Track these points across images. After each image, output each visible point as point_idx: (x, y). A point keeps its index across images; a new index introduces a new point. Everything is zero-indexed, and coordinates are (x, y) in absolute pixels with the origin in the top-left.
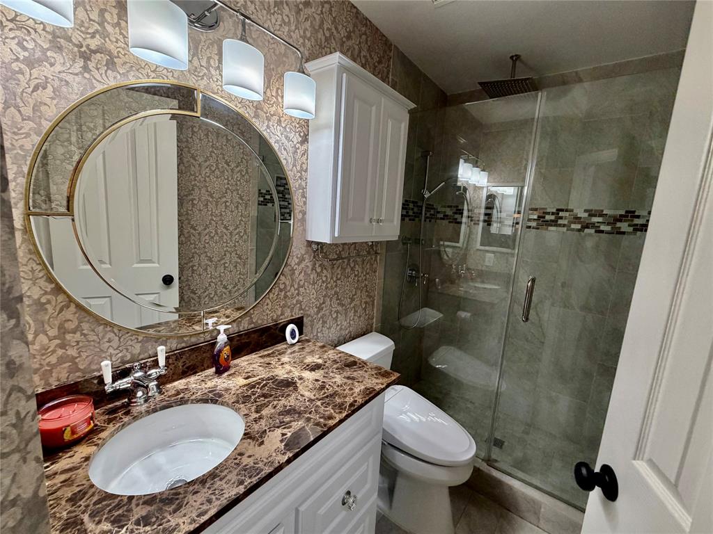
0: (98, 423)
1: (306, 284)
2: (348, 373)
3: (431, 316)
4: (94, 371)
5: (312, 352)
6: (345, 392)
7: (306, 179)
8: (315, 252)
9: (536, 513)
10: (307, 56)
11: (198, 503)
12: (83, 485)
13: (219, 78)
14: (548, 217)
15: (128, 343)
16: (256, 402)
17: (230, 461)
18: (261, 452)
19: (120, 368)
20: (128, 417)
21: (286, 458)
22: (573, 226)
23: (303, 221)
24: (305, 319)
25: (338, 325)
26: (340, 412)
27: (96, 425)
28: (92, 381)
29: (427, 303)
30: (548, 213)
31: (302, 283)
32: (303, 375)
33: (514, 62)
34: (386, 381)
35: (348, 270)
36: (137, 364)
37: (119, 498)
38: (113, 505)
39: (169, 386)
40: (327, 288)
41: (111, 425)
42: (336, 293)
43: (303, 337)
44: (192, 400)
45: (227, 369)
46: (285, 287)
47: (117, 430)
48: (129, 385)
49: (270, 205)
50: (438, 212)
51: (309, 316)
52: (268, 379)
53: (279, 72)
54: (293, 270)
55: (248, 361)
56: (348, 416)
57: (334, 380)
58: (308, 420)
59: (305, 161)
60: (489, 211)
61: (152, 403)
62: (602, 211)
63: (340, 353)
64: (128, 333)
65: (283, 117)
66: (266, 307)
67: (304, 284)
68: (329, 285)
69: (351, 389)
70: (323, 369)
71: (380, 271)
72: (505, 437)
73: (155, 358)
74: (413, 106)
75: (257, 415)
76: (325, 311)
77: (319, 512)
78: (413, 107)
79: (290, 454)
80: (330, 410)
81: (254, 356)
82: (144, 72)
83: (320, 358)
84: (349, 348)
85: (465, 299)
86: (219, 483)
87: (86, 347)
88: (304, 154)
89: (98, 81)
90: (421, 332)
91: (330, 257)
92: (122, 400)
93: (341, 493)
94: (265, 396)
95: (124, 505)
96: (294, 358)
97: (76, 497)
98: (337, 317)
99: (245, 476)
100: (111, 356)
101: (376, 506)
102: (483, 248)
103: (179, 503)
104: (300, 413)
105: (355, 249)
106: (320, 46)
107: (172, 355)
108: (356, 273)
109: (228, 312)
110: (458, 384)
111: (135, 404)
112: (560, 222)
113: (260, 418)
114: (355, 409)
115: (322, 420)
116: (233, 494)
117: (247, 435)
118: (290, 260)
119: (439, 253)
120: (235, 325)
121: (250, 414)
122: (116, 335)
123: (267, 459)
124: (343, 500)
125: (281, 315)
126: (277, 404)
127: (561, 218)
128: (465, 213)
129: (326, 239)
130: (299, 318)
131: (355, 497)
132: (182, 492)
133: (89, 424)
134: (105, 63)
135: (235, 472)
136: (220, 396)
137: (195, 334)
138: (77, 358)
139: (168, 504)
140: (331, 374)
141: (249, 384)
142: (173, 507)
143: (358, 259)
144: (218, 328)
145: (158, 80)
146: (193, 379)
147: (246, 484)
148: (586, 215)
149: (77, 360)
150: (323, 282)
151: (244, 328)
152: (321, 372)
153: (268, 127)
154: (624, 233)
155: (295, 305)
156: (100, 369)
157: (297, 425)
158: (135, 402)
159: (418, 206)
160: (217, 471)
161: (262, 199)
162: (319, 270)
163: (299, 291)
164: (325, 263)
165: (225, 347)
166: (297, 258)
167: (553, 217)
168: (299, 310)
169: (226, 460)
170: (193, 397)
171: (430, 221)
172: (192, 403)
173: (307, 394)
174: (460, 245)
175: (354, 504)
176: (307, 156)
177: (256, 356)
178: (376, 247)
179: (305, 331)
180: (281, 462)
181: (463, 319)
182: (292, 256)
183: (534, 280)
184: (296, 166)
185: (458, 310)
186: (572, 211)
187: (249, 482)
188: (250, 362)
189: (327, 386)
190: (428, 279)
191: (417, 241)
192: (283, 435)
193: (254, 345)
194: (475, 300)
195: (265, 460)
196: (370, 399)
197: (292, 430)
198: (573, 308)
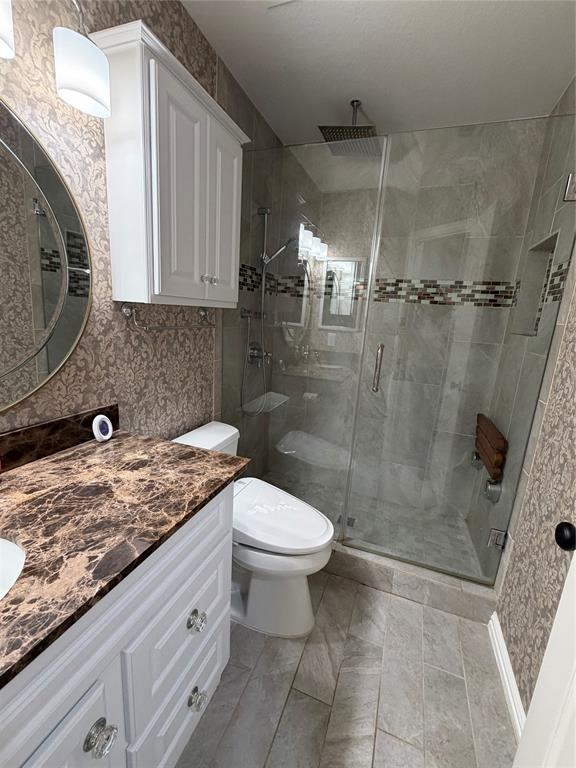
1: (118, 361)
2: (185, 465)
3: (276, 400)
5: (132, 448)
6: (183, 489)
7: (106, 213)
8: (127, 318)
9: (390, 581)
14: (389, 289)
16: (45, 521)
18: (54, 591)
21: (97, 589)
22: (411, 298)
23: (106, 273)
24: (120, 409)
25: (167, 415)
26: (177, 514)
29: (270, 388)
30: (388, 284)
31: (111, 360)
32: (121, 476)
33: (355, 109)
34: (234, 469)
35: (176, 345)
40: (148, 367)
42: (162, 374)
43: (120, 432)
46: (86, 366)
50: (279, 284)
51: (125, 404)
52: (67, 488)
54: (96, 343)
56: (187, 518)
57: (166, 477)
58: (131, 531)
59: (102, 187)
60: (330, 283)
62: (436, 282)
63: (172, 445)
65: (58, 108)
66: (58, 393)
67: (115, 361)
68: (152, 364)
69: (190, 484)
70: (150, 466)
71: (216, 350)
72: (355, 515)
74: (247, 140)
75: (47, 540)
76: (149, 398)
77: (156, 647)
78: (246, 142)
79: (103, 584)
80: (163, 514)
81: (42, 463)
83: (145, 453)
84: (183, 440)
85: (311, 380)
88: (99, 175)
93: (185, 614)
94: (59, 511)
96: (107, 457)
98: (165, 405)
99: (23, 633)
101: (229, 617)
102: (324, 327)
104: (117, 525)
108: (187, 349)
112: (399, 293)
113: (52, 543)
114: (197, 507)
115: (151, 528)
117: (29, 571)
118: (90, 327)
119: (281, 330)
121: (35, 540)
123: (64, 598)
124: (189, 622)
125: (83, 404)
126: (82, 519)
127: (401, 289)
128: (306, 283)
129: (141, 296)
130: (111, 407)
131: (204, 615)
135: (4, 632)
140: (162, 470)
141: (34, 499)
143: (188, 332)
147: (24, 645)
148: (422, 286)
150: (143, 359)
151: (21, 424)
152: (148, 469)
153: (33, 116)
154: (454, 303)
155: (103, 390)
157: (112, 542)
159: (256, 274)
161: (47, 262)
162: (136, 343)
163: (108, 370)
164: (143, 334)
166: (102, 325)
167: (393, 289)
168: (111, 396)
171: (271, 294)
173: (128, 499)
174: (302, 324)
175: (203, 624)
176: (105, 179)
177: (46, 461)
178: (211, 318)
179: (121, 423)
180: (88, 598)
181: (310, 401)
182: (95, 322)
183: (382, 347)
184: (88, 191)
185: (305, 391)
186: (410, 281)
187: (28, 641)
188: (37, 469)
189: (157, 485)
190: (271, 361)
191: (258, 315)
192: (91, 558)
193: (41, 447)
194: (321, 380)
195: (60, 601)
196: (216, 493)
197: (106, 549)
198: (411, 380)
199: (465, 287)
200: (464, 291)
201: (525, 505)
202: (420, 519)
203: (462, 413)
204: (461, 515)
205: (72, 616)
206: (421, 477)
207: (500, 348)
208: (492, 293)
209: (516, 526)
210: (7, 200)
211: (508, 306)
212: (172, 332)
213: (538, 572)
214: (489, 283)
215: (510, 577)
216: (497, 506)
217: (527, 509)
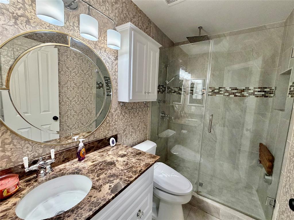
1: (118, 120)
2: (138, 157)
3: (170, 133)
4: (19, 162)
5: (122, 149)
6: (137, 166)
7: (117, 75)
8: (122, 106)
9: (218, 213)
10: (117, 24)
12: (12, 217)
13: (79, 31)
14: (216, 91)
15: (36, 149)
16: (97, 172)
17: (85, 200)
18: (100, 195)
19: (32, 160)
20: (36, 183)
21: (112, 197)
22: (225, 94)
23: (116, 93)
24: (118, 135)
25: (132, 138)
26: (135, 175)
27: (20, 188)
28: (19, 167)
29: (169, 128)
30: (216, 89)
31: (116, 120)
32: (118, 159)
33: (200, 30)
34: (154, 160)
35: (136, 114)
36: (41, 158)
39: (56, 167)
40: (127, 122)
41: (28, 187)
42: (131, 124)
43: (118, 143)
44: (67, 173)
45: (83, 158)
46: (109, 122)
47: (31, 189)
48: (37, 168)
49: (102, 88)
50: (172, 90)
51: (120, 134)
52: (103, 162)
53: (105, 30)
54: (112, 114)
56: (139, 176)
57: (132, 161)
58: (121, 179)
59: (117, 68)
60: (192, 89)
61: (48, 176)
62: (237, 88)
63: (134, 149)
64: (36, 144)
65: (107, 49)
66: (101, 130)
69: (139, 164)
70: (127, 156)
71: (149, 115)
72: (203, 182)
73: (50, 155)
74: (161, 46)
75: (98, 178)
76: (127, 132)
79: (113, 195)
80: (131, 174)
82: (44, 27)
83: (125, 152)
84: (138, 147)
85: (185, 125)
86: (80, 211)
87: (16, 151)
88: (116, 65)
89: (21, 29)
90: (167, 140)
91: (129, 108)
92: (33, 175)
93: (136, 211)
94: (101, 169)
96: (114, 152)
98: (132, 134)
99: (93, 206)
100: (28, 155)
101: (151, 216)
102: (190, 104)
104: (117, 176)
105: (139, 105)
106: (122, 20)
107: (58, 153)
108: (140, 115)
109: (84, 134)
110: (183, 160)
111: (40, 177)
113: (99, 179)
114: (142, 173)
115: (127, 179)
116: (87, 215)
117: (93, 188)
118: (111, 110)
119: (173, 106)
120: (87, 139)
121: (95, 178)
122: (31, 145)
124: (138, 214)
125: (108, 134)
126: (107, 173)
127: (221, 91)
128: (183, 90)
129: (126, 100)
130: (115, 135)
131: (143, 212)
132: (62, 217)
133: (17, 187)
134: (25, 21)
135: (88, 205)
136: (81, 170)
137: (68, 143)
140: (130, 158)
141: (94, 165)
143: (140, 109)
144: (79, 140)
145: (50, 30)
146: (68, 164)
147: (93, 210)
148: (230, 89)
149: (11, 157)
150: (126, 119)
151: (91, 140)
152: (126, 158)
153: (100, 52)
154: (245, 96)
155: (114, 129)
156: (22, 161)
157: (116, 181)
159: (164, 87)
160: (79, 205)
161: (98, 86)
162: (123, 114)
163: (115, 123)
164: (126, 111)
165: (82, 148)
166: (114, 109)
167: (218, 91)
168: (116, 132)
171: (169, 94)
172: (67, 175)
173: (120, 168)
174: (181, 103)
175: (142, 216)
176: (118, 66)
177: (97, 152)
178: (148, 104)
179: (118, 140)
180: (109, 199)
181: (184, 134)
182: (112, 108)
183: (212, 115)
184: (113, 70)
185: (182, 129)
186: (225, 88)
187: (94, 209)
188: (94, 155)
189: (129, 164)
190: (169, 117)
191: (164, 102)
192: (110, 186)
193: (96, 147)
194: (188, 125)
195: (102, 199)
196: (148, 168)
197: (114, 184)
198: (227, 127)
199: (250, 90)
200: (250, 91)
201: (284, 188)
202: (233, 187)
203: (252, 142)
204: (255, 188)
205: (105, 204)
206: (234, 168)
207: (269, 115)
208: (263, 92)
209: (280, 197)
210: (89, 69)
211: (272, 97)
212: (135, 110)
214: (261, 88)
216: (271, 186)
217: (284, 190)
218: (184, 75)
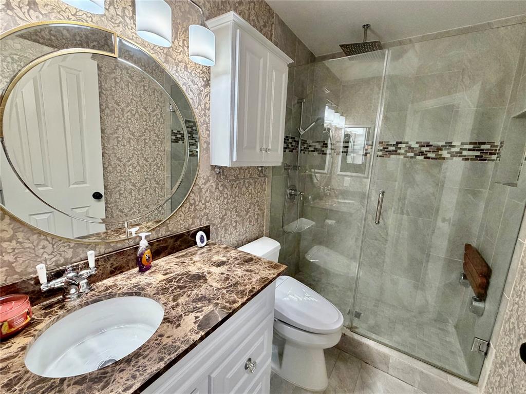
0: (36, 318)
2: (247, 266)
3: (305, 224)
4: (30, 273)
5: (217, 253)
6: (245, 282)
7: (209, 116)
8: (217, 174)
9: (387, 364)
10: (208, 15)
11: (124, 380)
12: (19, 371)
13: (134, 26)
14: (391, 148)
15: (61, 250)
16: (173, 292)
17: (152, 342)
18: (178, 333)
19: (55, 270)
20: (62, 310)
21: (200, 336)
22: (408, 154)
23: (208, 149)
24: (211, 227)
25: (237, 232)
26: (242, 297)
27: (33, 319)
28: (29, 281)
29: (302, 214)
30: (391, 145)
31: (208, 199)
32: (211, 270)
33: (366, 30)
34: (276, 272)
35: (244, 189)
36: (70, 266)
37: (52, 381)
38: (46, 387)
39: (99, 283)
40: (227, 203)
41: (47, 318)
42: (235, 207)
43: (210, 241)
44: (119, 294)
45: (148, 268)
46: (195, 202)
47: (53, 322)
48: (63, 284)
49: (181, 142)
50: (310, 146)
51: (214, 225)
52: (183, 274)
53: (185, 26)
54: (200, 189)
55: (166, 261)
56: (248, 300)
57: (235, 273)
58: (217, 304)
59: (208, 102)
60: (346, 145)
61: (84, 298)
62: (429, 143)
63: (240, 252)
64: (60, 240)
65: (189, 64)
66: (180, 218)
67: (210, 200)
68: (229, 201)
69: (250, 279)
70: (227, 265)
71: (268, 191)
72: (361, 310)
73: (86, 261)
74: (291, 61)
75: (174, 303)
76: (227, 221)
77: (227, 377)
79: (202, 333)
80: (234, 296)
81: (171, 257)
82: (65, 15)
83: (224, 256)
84: (246, 249)
85: (331, 210)
86: (142, 361)
87: (23, 252)
88: (207, 96)
89: (20, 18)
90: (298, 236)
91: (230, 178)
92: (57, 296)
93: (244, 360)
94: (180, 287)
95: (56, 387)
96: (203, 257)
97: (12, 382)
98: (236, 226)
99: (165, 353)
100: (46, 260)
101: (270, 368)
102: (342, 173)
103: (107, 381)
104: (209, 300)
105: (249, 173)
106: (218, 8)
107: (101, 258)
109: (149, 224)
110: (327, 273)
111: (69, 300)
112: (399, 151)
113: (177, 305)
114: (254, 294)
115: (228, 304)
116: (155, 369)
117: (166, 320)
118: (198, 181)
119: (311, 177)
120: (154, 232)
121: (169, 302)
122: (50, 243)
123: (184, 338)
124: (246, 365)
125: (192, 224)
126: (191, 293)
127: (400, 148)
128: (329, 146)
129: (226, 163)
130: (206, 227)
131: (255, 362)
132: (109, 371)
133: (27, 318)
134: (27, 3)
135: (156, 351)
136: (143, 289)
137: (120, 241)
138: (13, 263)
139: (96, 382)
140: (233, 268)
141: (167, 279)
142: (102, 384)
143: (251, 181)
144: (140, 235)
145: (78, 23)
146: (120, 277)
147: (165, 360)
148: (417, 146)
149: (14, 265)
150: (225, 198)
151: (162, 235)
152: (226, 267)
153: (176, 71)
154: (444, 158)
155: (203, 217)
156: (36, 272)
157: (207, 310)
158: (69, 298)
159: (295, 141)
160: (140, 351)
161: (174, 138)
162: (221, 189)
163: (206, 205)
164: (226, 183)
165: (146, 250)
166: (204, 179)
167: (394, 148)
168: (207, 221)
169: (148, 342)
170: (120, 292)
171: (304, 153)
172: (119, 296)
173: (215, 285)
174: (326, 171)
175: (254, 368)
176: (210, 97)
177: (173, 257)
178: (265, 171)
179: (211, 236)
180: (195, 340)
181: (329, 226)
182: (200, 178)
183: (383, 193)
184: (201, 105)
185: (326, 219)
186: (407, 143)
187: (168, 358)
188: (168, 261)
189: (231, 278)
190: (304, 197)
191: (296, 168)
192: (196, 317)
193: (170, 249)
194: (338, 211)
195: (182, 339)
196: (265, 286)
197: (203, 313)
198: (408, 215)
199: (454, 146)
200: (453, 150)
201: (505, 323)
202: (415, 320)
203: (452, 243)
204: (452, 323)
205: (188, 348)
206: (416, 287)
207: (486, 193)
208: (478, 150)
209: (497, 338)
210: (157, 105)
211: (493, 160)
212: (242, 181)
213: (516, 380)
214: (475, 143)
215: (492, 379)
216: (482, 319)
217: (507, 325)
218: (332, 119)
